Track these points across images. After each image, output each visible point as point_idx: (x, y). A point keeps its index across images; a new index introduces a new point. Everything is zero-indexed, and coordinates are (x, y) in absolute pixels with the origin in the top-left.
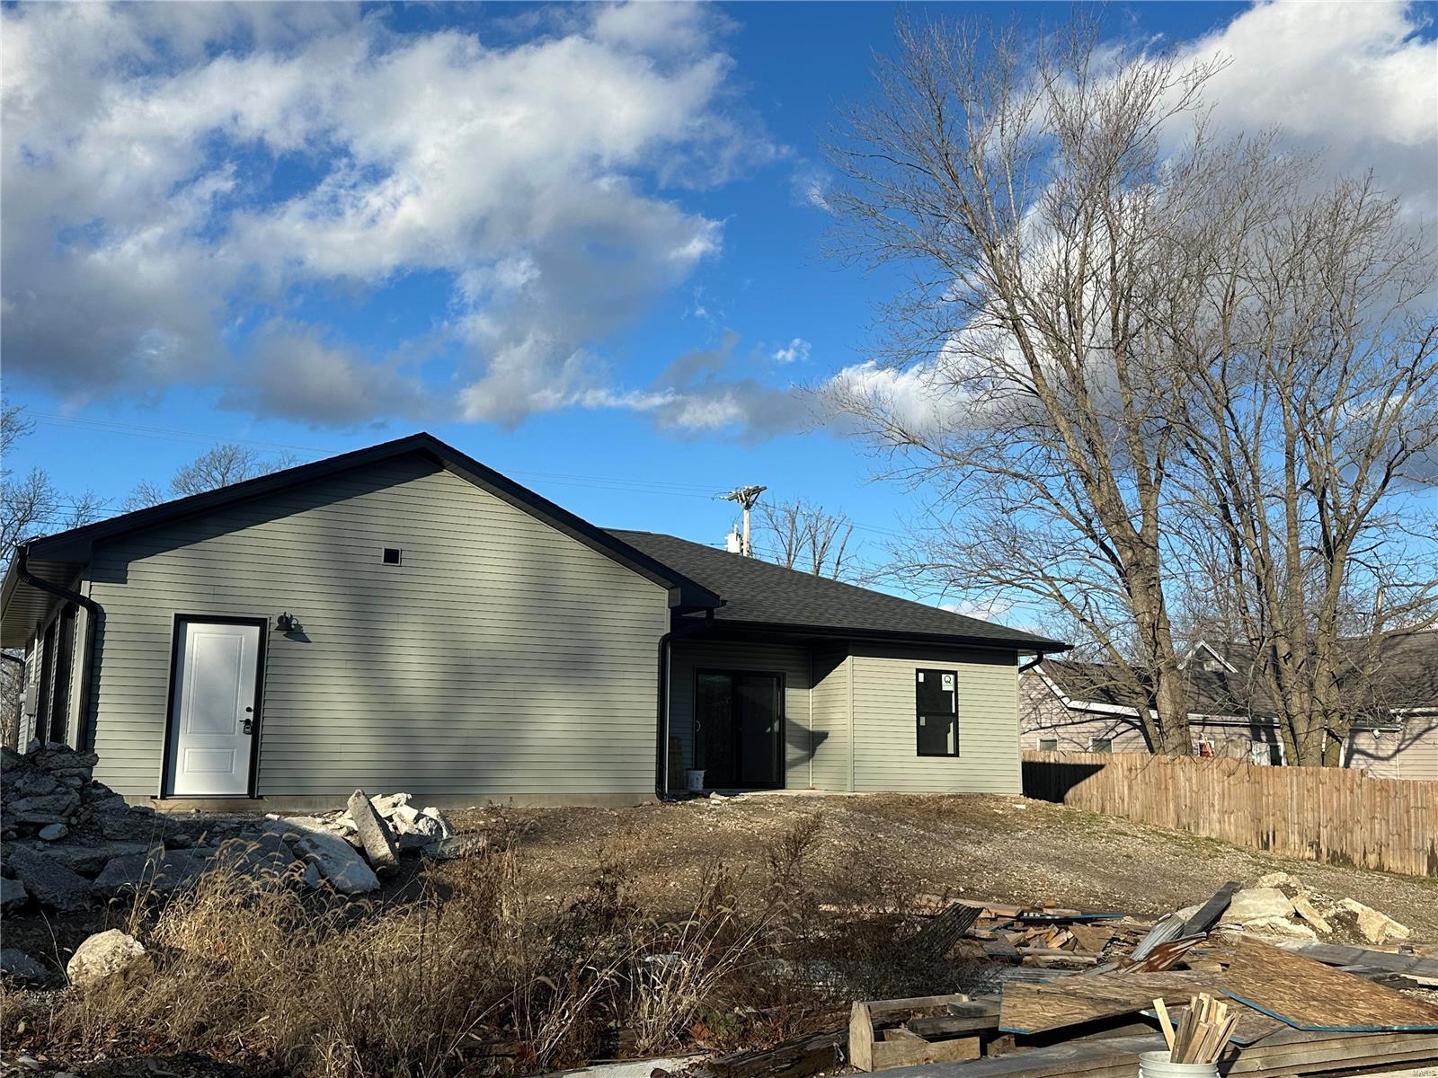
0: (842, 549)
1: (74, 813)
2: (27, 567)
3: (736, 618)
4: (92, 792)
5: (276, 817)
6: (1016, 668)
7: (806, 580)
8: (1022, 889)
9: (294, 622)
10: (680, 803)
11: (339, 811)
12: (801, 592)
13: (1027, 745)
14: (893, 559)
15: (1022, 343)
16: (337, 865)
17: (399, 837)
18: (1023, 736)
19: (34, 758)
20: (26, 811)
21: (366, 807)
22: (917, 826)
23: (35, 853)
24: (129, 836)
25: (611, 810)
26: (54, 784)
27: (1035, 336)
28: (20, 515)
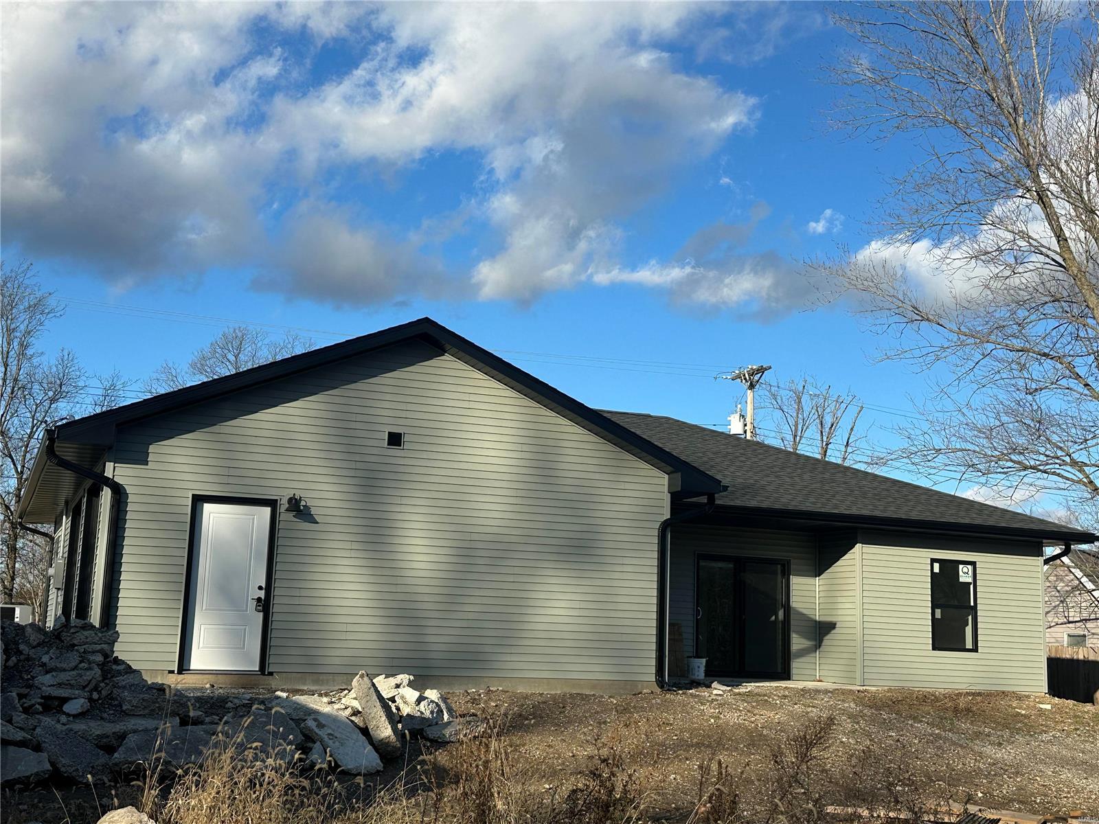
0: (852, 429)
1: (96, 689)
2: (55, 449)
3: (738, 503)
4: (113, 668)
5: (284, 695)
6: (1041, 559)
7: (813, 464)
8: (1046, 795)
9: (303, 503)
10: (681, 692)
11: (344, 690)
12: (806, 477)
13: (1053, 640)
14: (905, 444)
15: (1047, 215)
16: (342, 745)
17: (401, 719)
18: (1049, 630)
19: (59, 634)
20: (52, 685)
21: (370, 688)
22: (931, 724)
23: (59, 726)
24: (147, 711)
25: (610, 697)
26: (78, 659)
27: (1062, 207)
28: (51, 394)
